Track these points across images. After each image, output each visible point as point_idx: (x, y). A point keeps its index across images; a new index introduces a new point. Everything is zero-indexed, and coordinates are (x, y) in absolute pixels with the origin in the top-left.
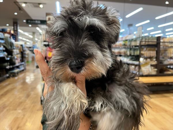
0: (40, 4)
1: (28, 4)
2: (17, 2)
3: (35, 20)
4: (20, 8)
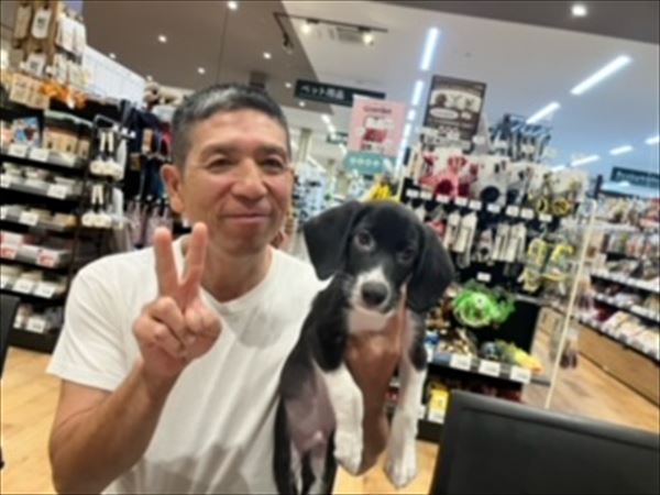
0: (364, 29)
1: (321, 25)
2: (285, 15)
3: (326, 87)
4: (289, 39)
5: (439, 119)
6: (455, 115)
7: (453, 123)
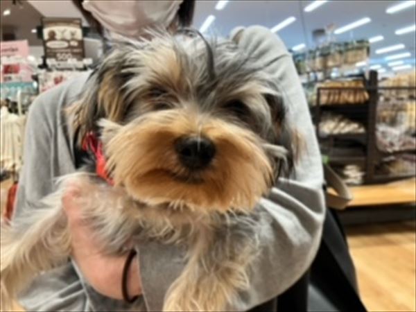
5: (55, 49)
6: (66, 45)
7: (66, 50)
